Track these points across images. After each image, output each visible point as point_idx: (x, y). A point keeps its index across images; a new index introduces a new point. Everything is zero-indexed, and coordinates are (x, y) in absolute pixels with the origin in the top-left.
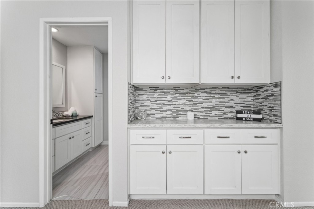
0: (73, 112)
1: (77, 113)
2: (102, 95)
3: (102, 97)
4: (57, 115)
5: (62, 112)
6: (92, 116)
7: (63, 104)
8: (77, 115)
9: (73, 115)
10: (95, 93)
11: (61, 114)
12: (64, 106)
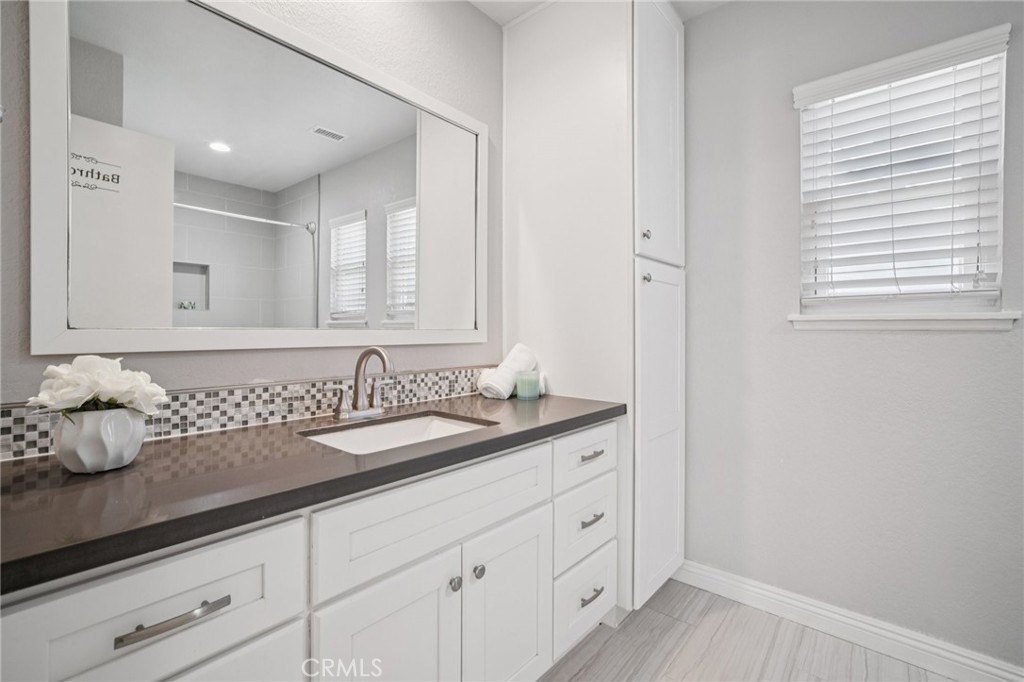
0: (520, 373)
1: (537, 382)
2: (681, 273)
3: (681, 290)
4: (445, 384)
5: (472, 368)
6: (621, 410)
7: (476, 328)
8: (543, 392)
9: (521, 393)
10: (639, 255)
11: (463, 382)
12: (481, 336)
